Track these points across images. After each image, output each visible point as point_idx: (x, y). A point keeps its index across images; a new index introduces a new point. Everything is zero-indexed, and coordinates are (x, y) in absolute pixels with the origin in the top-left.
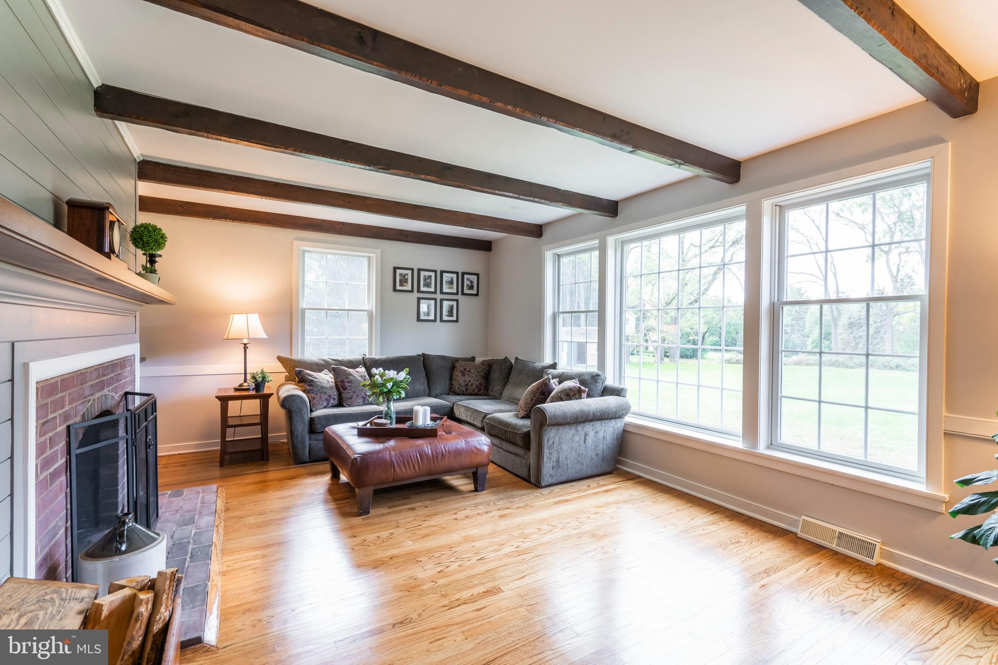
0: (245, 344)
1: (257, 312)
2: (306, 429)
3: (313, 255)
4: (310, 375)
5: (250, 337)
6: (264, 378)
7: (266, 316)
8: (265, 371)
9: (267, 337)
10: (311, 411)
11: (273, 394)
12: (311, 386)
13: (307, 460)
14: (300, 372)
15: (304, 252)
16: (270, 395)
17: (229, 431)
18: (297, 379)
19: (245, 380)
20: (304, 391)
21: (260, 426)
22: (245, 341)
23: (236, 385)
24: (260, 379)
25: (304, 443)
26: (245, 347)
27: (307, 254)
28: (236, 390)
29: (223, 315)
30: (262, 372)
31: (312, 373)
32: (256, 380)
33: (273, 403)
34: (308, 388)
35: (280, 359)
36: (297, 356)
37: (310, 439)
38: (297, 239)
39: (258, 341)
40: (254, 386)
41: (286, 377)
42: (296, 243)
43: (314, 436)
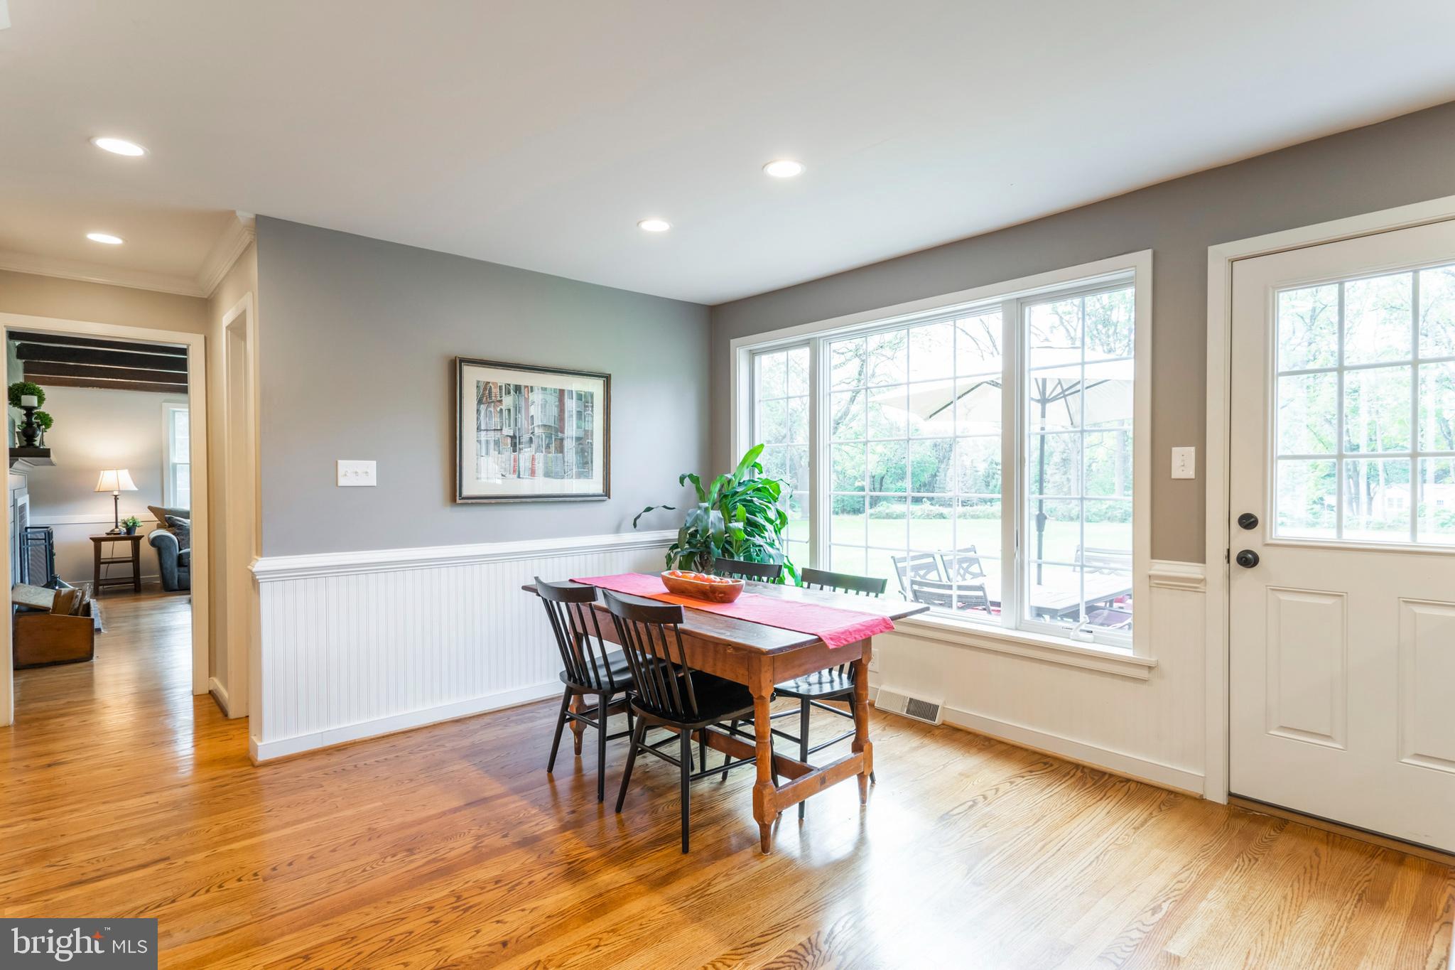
0: (116, 496)
1: (127, 468)
2: (175, 563)
3: (181, 414)
4: (180, 521)
5: (121, 489)
6: (134, 523)
7: (134, 470)
8: (135, 517)
9: (136, 489)
10: (180, 550)
11: (143, 536)
12: (181, 529)
13: (177, 587)
14: (169, 518)
15: (174, 412)
16: (141, 537)
17: (103, 567)
18: (167, 524)
19: (117, 527)
20: (174, 534)
21: (132, 563)
22: (116, 493)
23: (108, 531)
24: (131, 524)
25: (173, 574)
26: (116, 498)
27: (176, 414)
28: (108, 534)
29: (92, 471)
30: (133, 518)
31: (182, 519)
32: (127, 525)
33: (144, 544)
34: (177, 531)
35: (150, 508)
36: (170, 505)
37: (179, 571)
38: (166, 401)
39: (128, 493)
40: (125, 531)
41: (158, 524)
42: (164, 404)
43: (182, 569)
